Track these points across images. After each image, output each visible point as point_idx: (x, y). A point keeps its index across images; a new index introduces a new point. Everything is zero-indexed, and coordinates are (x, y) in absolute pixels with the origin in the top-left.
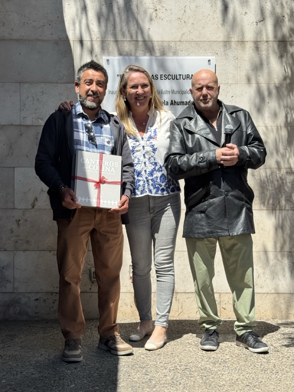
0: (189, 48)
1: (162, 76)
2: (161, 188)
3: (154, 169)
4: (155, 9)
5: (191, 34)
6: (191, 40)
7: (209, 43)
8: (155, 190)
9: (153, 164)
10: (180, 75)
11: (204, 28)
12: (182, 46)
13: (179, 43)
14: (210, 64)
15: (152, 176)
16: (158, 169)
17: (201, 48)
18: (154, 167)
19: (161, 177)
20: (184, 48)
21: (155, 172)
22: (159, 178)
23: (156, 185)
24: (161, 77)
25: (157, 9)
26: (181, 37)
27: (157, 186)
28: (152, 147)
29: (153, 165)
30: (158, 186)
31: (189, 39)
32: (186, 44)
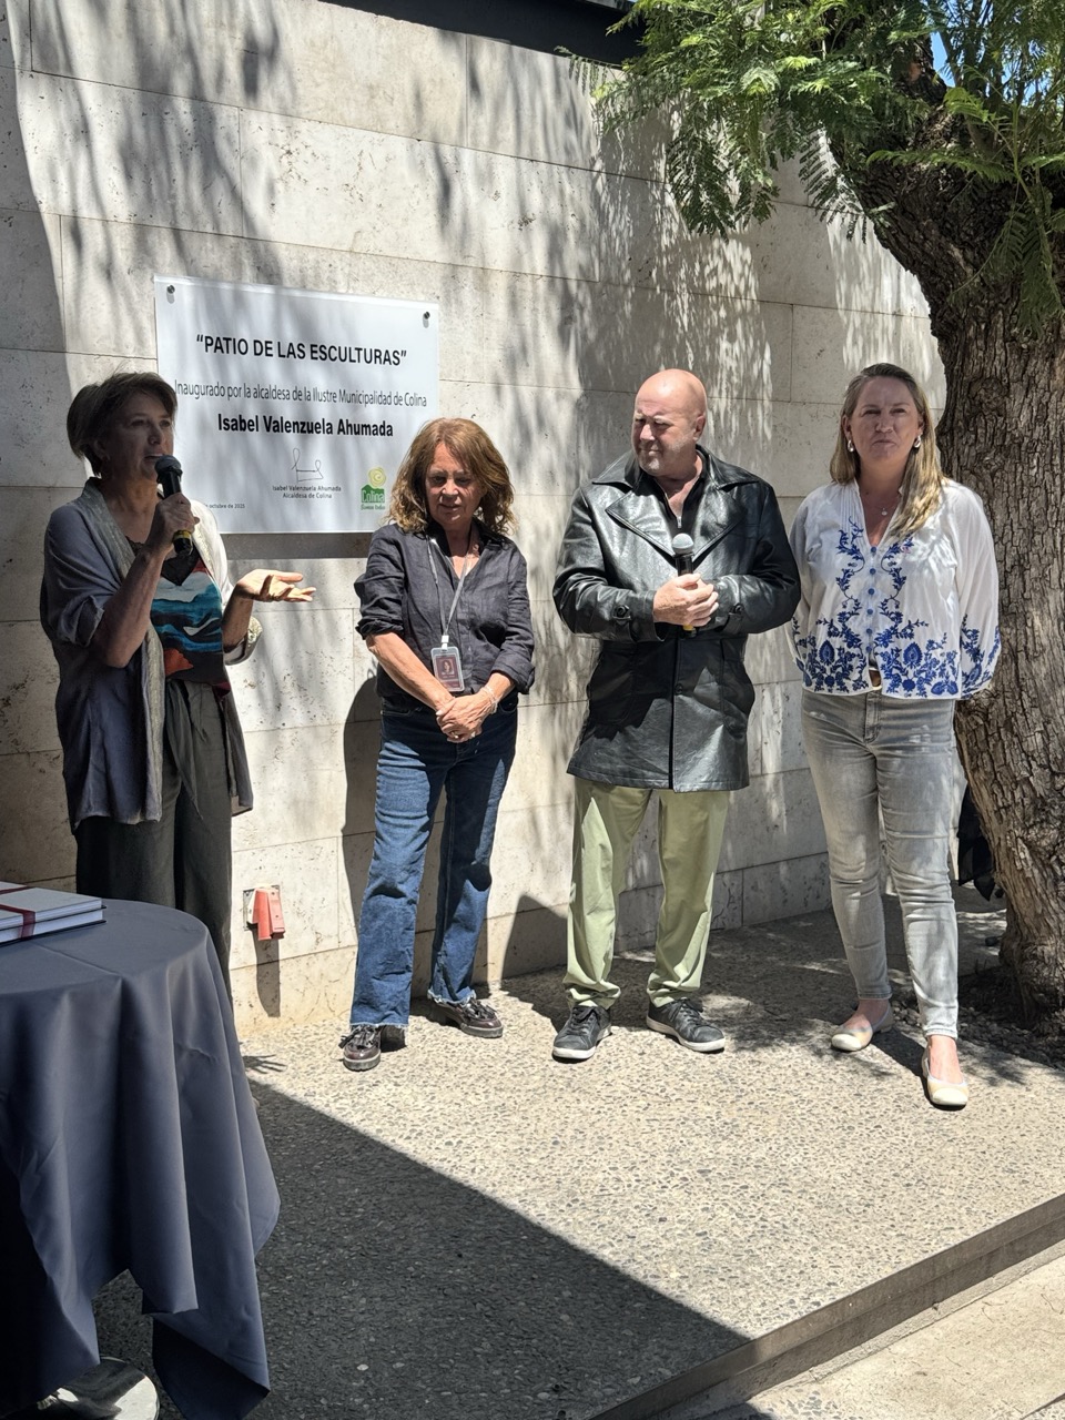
0: (373, 274)
1: (314, 349)
2: (904, 678)
3: (892, 628)
4: (287, 148)
5: (376, 234)
6: (377, 252)
7: (419, 266)
8: (890, 681)
9: (893, 616)
10: (359, 350)
11: (406, 220)
12: (355, 265)
13: (348, 255)
14: (426, 325)
15: (886, 647)
16: (904, 630)
17: (401, 276)
18: (893, 624)
19: (909, 649)
20: (362, 273)
21: (894, 636)
22: (902, 653)
23: (891, 671)
24: (312, 352)
25: (292, 149)
26: (354, 241)
27: (895, 671)
28: (894, 575)
29: (893, 619)
30: (898, 672)
31: (372, 248)
32: (367, 263)
